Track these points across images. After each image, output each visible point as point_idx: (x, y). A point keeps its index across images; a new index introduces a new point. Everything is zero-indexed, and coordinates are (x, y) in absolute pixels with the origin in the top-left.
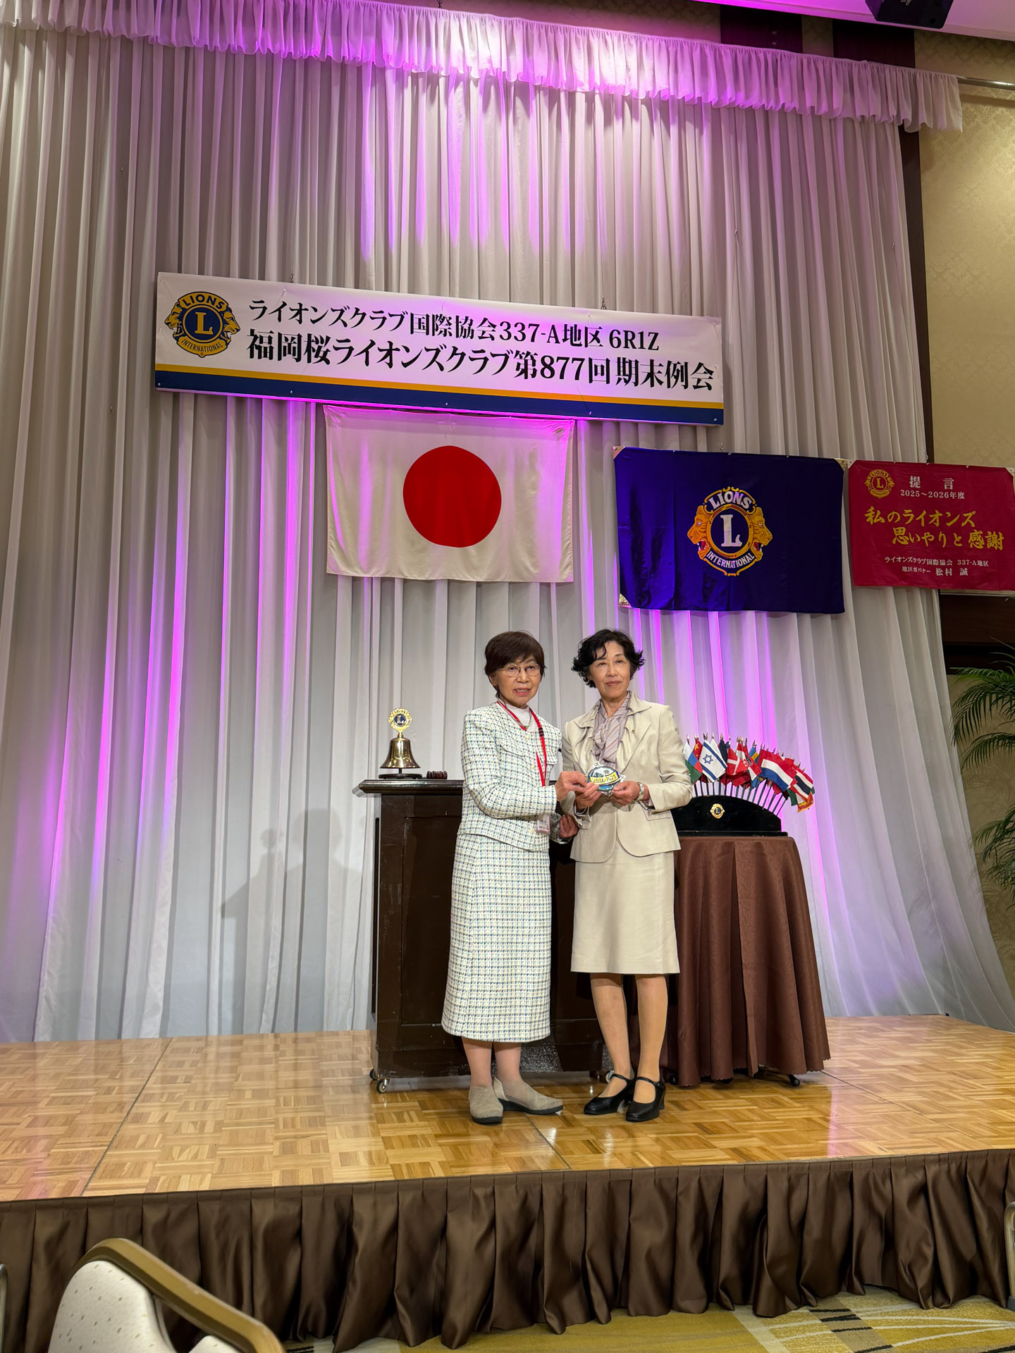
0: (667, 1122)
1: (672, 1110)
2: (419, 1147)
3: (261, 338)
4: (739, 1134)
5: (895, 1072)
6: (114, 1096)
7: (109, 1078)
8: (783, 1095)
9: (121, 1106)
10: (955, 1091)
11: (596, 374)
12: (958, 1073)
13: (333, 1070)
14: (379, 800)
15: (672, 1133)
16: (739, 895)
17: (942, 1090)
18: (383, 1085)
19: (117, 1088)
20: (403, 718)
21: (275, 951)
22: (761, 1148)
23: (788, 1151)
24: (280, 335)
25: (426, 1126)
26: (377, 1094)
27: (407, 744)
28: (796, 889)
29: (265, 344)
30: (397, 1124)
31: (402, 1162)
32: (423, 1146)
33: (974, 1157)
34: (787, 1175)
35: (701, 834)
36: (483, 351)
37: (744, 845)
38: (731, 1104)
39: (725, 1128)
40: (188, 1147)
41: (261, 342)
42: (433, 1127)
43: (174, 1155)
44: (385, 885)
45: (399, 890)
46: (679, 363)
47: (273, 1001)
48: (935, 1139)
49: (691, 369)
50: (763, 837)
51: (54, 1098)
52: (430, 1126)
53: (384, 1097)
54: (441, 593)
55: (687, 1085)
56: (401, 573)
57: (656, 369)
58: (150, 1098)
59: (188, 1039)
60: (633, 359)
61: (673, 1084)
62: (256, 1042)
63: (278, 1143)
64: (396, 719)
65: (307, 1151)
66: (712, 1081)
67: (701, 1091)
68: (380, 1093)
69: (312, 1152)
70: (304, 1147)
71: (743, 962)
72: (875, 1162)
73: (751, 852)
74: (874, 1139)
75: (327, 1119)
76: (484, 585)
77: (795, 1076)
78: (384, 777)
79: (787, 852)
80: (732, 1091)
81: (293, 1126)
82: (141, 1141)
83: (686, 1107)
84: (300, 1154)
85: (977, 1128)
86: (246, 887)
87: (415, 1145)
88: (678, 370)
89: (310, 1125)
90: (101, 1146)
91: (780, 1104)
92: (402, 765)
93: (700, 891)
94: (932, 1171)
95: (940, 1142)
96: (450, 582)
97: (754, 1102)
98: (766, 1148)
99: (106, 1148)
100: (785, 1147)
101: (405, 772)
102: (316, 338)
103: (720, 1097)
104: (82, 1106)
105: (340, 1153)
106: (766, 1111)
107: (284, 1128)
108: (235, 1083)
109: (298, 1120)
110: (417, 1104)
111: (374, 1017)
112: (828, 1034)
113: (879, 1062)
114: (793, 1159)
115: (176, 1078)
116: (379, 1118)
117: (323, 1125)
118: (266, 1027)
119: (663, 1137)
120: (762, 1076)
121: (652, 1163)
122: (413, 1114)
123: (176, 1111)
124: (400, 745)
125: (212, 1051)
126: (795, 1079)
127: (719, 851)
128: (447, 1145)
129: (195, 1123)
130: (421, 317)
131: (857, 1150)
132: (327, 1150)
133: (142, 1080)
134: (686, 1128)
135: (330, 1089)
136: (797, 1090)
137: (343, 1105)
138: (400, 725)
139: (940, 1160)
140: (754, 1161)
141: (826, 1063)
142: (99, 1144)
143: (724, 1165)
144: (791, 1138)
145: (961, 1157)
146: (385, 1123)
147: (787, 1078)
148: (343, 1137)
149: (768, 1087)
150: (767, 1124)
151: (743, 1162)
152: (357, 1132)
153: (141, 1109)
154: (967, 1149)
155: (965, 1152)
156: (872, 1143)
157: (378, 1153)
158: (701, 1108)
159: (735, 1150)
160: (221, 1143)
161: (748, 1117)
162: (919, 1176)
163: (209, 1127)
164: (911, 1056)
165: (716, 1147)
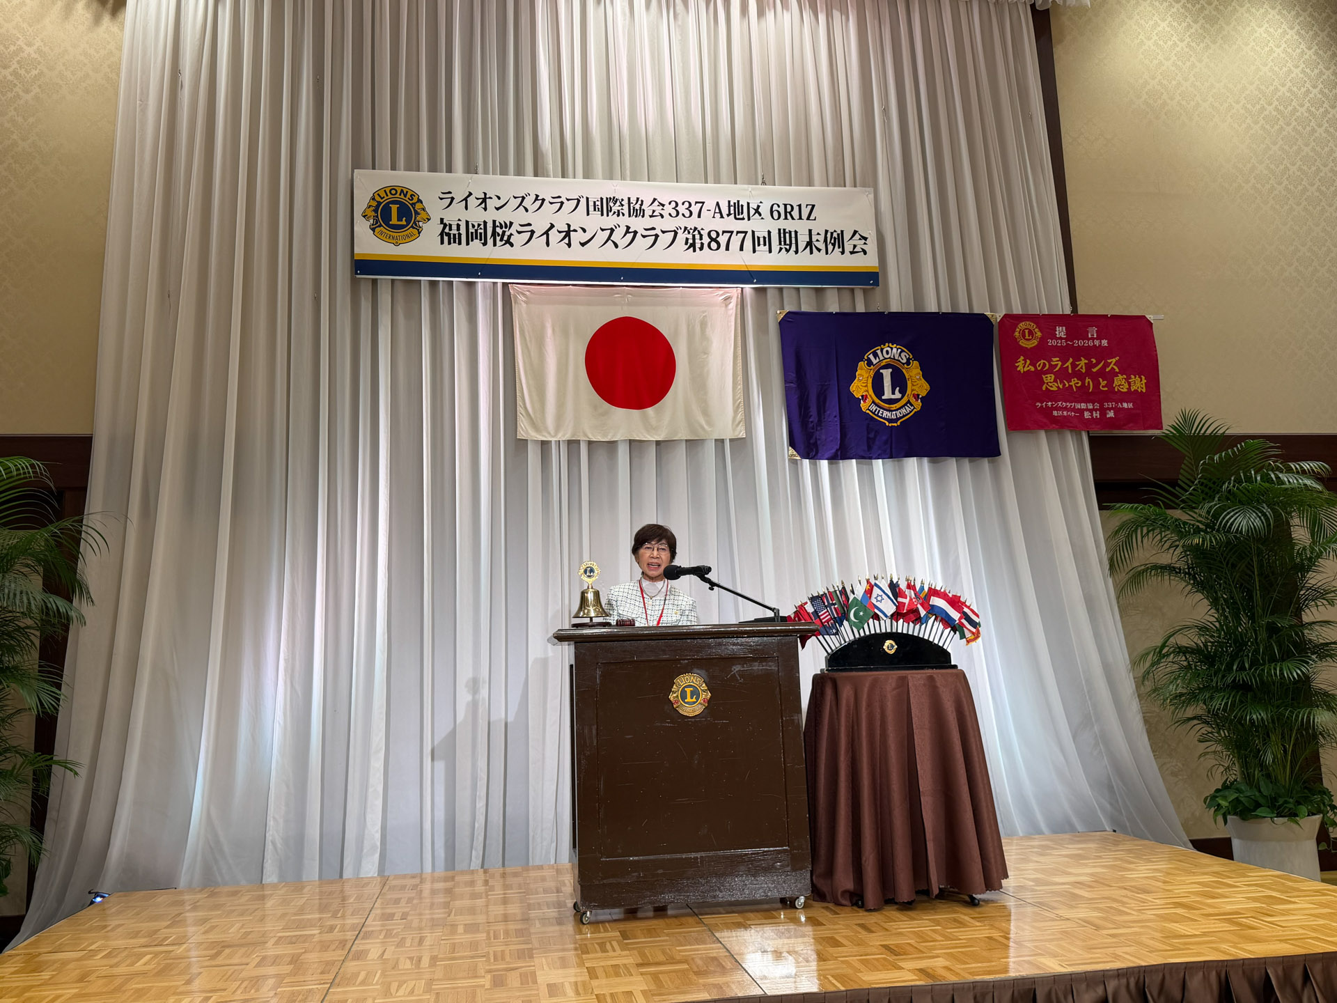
0: (855, 945)
1: (860, 933)
2: (621, 976)
3: (450, 225)
4: (925, 955)
5: (1069, 888)
6: (336, 934)
7: (331, 917)
8: (965, 915)
9: (343, 943)
10: (1127, 905)
11: (759, 245)
12: (1130, 888)
13: (539, 904)
14: (572, 648)
15: (861, 956)
16: (914, 726)
17: (1115, 905)
18: (586, 916)
19: (338, 926)
20: (592, 571)
21: (482, 792)
22: (947, 968)
23: (972, 971)
24: (467, 222)
25: (627, 956)
26: (581, 926)
27: (597, 594)
28: (968, 719)
29: (454, 231)
30: (600, 955)
31: (606, 991)
32: (625, 975)
33: (1151, 971)
34: (972, 994)
35: (876, 670)
36: (653, 229)
37: (917, 678)
38: (916, 926)
39: (912, 950)
40: (405, 983)
41: (450, 229)
42: (634, 957)
43: (392, 991)
44: (580, 728)
45: (594, 732)
46: (835, 231)
47: (481, 838)
48: (1112, 954)
49: (847, 236)
50: (935, 671)
51: (280, 937)
52: (631, 956)
53: (587, 928)
54: (623, 453)
55: (872, 908)
56: (586, 435)
57: (814, 239)
58: (368, 935)
59: (404, 877)
60: (793, 230)
61: (859, 907)
62: (467, 878)
63: (489, 976)
64: (585, 572)
65: (517, 983)
66: (896, 903)
67: (884, 913)
68: (584, 924)
69: (522, 984)
70: (513, 980)
71: (921, 790)
72: (1056, 979)
73: (924, 685)
74: (1055, 955)
75: (534, 951)
76: (662, 444)
77: (974, 896)
78: (576, 626)
79: (958, 684)
80: (916, 912)
81: (503, 959)
82: (361, 978)
83: (873, 929)
84: (510, 986)
85: (1152, 942)
86: (453, 733)
87: (617, 975)
88: (835, 238)
89: (519, 958)
90: (324, 983)
91: (962, 924)
92: (592, 614)
93: (878, 723)
94: (1112, 986)
95: (1117, 957)
96: (631, 441)
97: (937, 923)
98: (951, 967)
99: (329, 985)
100: (968, 966)
101: (596, 620)
102: (500, 223)
103: (906, 919)
104: (306, 945)
105: (547, 985)
106: (949, 930)
107: (494, 961)
108: (448, 918)
109: (507, 952)
110: (618, 934)
111: (575, 852)
112: (1005, 854)
113: (1054, 879)
114: (978, 978)
115: (394, 914)
116: (583, 949)
117: (531, 957)
118: (476, 863)
119: (853, 960)
120: (943, 896)
121: (843, 986)
122: (615, 944)
123: (393, 947)
124: (590, 596)
125: (427, 887)
126: (975, 898)
127: (894, 685)
128: (647, 974)
129: (411, 959)
130: (595, 200)
131: (1039, 968)
132: (535, 982)
133: (360, 918)
134: (874, 950)
135: (537, 922)
136: (978, 909)
137: (549, 937)
138: (589, 576)
139: (1118, 975)
140: (940, 981)
141: (1004, 882)
142: (322, 982)
143: (912, 986)
144: (975, 957)
145: (1139, 972)
146: (588, 953)
147: (967, 898)
148: (550, 969)
149: (949, 908)
150: (950, 944)
151: (930, 982)
152: (564, 964)
153: (361, 946)
154: (1144, 964)
155: (1142, 966)
156: (1052, 960)
157: (584, 983)
158: (887, 930)
159: (922, 971)
160: (436, 978)
161: (932, 937)
162: (1100, 991)
163: (425, 962)
164: (1084, 872)
165: (903, 969)
